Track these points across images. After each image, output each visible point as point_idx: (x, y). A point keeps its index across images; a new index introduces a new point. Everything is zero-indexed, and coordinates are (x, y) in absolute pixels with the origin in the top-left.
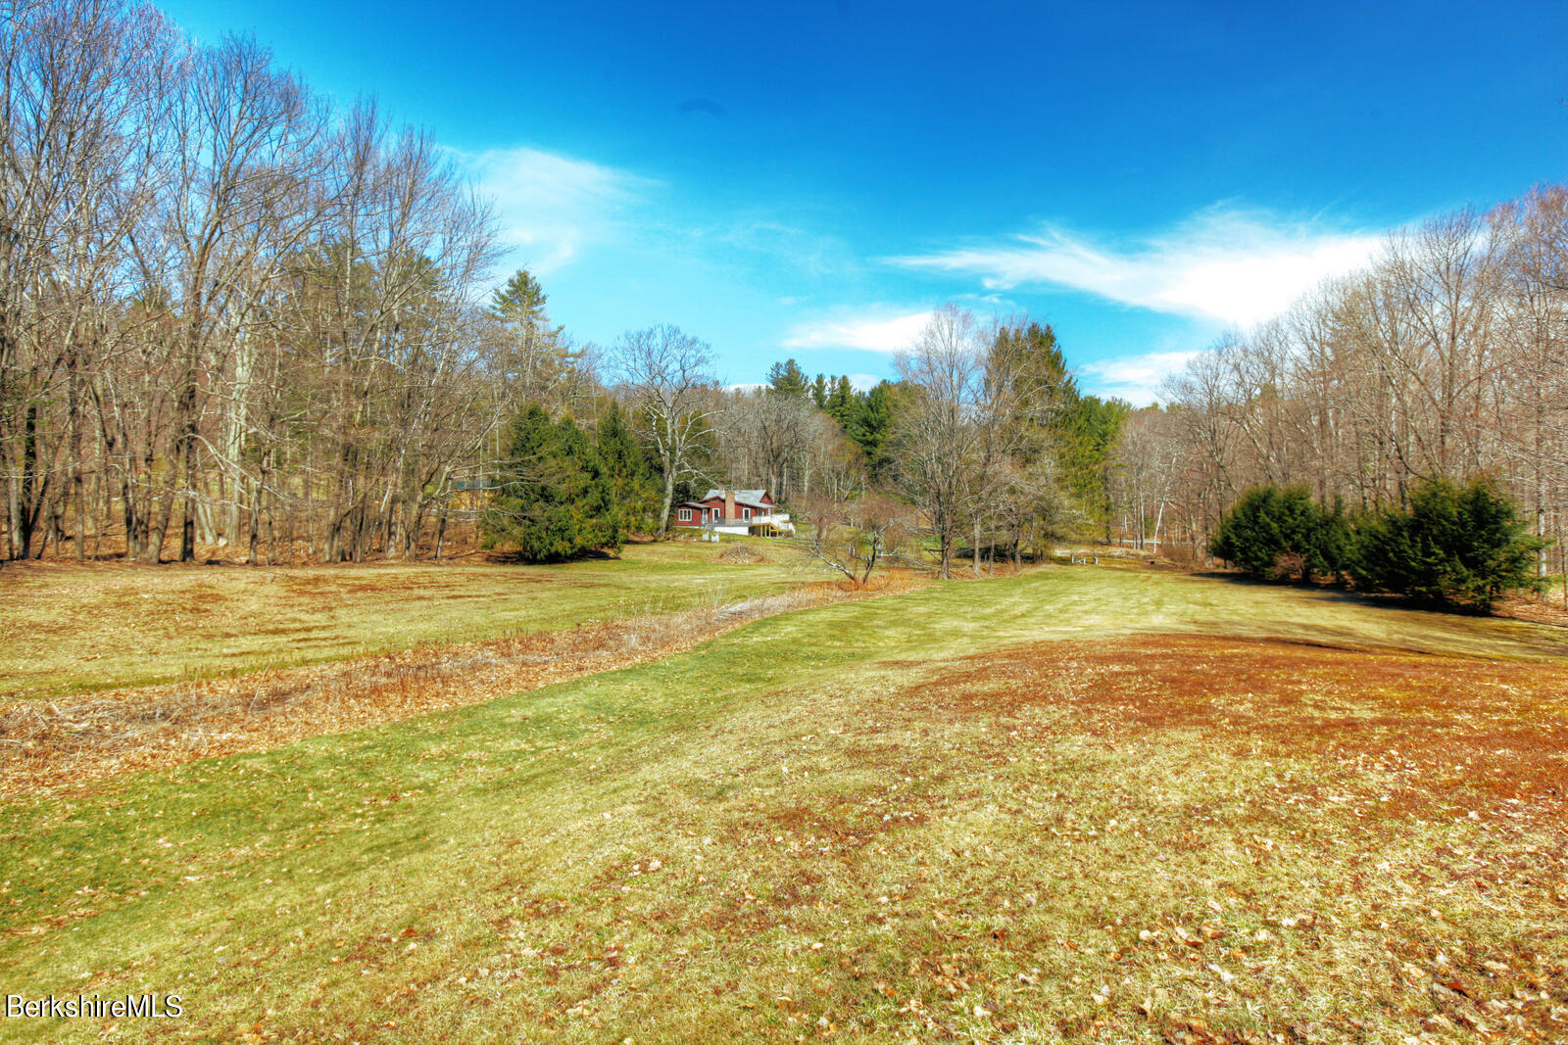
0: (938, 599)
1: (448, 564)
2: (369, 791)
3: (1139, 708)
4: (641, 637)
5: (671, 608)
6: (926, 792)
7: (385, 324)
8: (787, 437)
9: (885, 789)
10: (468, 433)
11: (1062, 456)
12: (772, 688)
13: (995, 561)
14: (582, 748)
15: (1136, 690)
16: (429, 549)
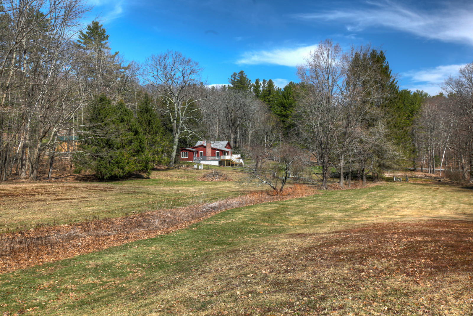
0: (321, 200)
1: (55, 182)
2: (7, 308)
3: (432, 261)
4: (161, 221)
5: (177, 205)
6: (315, 305)
7: (18, 49)
8: (240, 113)
9: (292, 304)
10: (66, 110)
11: (389, 123)
12: (231, 248)
13: (352, 179)
14: (128, 282)
15: (431, 251)
16: (44, 173)
